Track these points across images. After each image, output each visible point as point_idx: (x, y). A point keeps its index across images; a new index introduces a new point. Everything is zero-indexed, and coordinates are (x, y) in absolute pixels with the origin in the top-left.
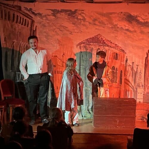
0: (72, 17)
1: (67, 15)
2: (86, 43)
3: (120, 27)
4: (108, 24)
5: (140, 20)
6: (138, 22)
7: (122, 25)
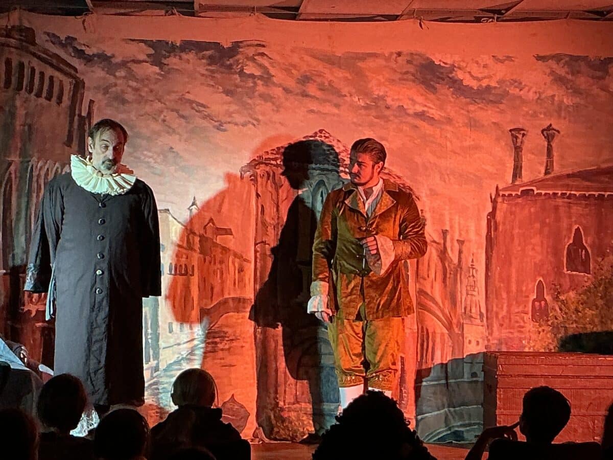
0: (222, 69)
1: (204, 61)
2: (274, 162)
3: (396, 104)
4: (351, 96)
5: (464, 81)
6: (459, 89)
7: (401, 97)
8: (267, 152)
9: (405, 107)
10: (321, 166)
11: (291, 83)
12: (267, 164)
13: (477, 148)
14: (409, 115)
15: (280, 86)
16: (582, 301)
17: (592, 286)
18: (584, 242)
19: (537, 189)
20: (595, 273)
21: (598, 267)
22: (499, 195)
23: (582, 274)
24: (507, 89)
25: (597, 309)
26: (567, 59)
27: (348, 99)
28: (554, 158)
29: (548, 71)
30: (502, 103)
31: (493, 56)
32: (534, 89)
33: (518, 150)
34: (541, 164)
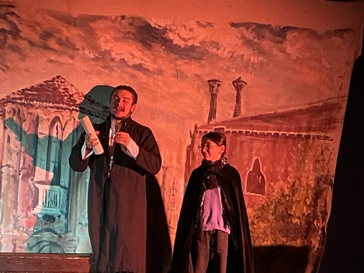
2: (19, 101)
3: (118, 58)
4: (83, 49)
5: (174, 41)
6: (170, 47)
7: (123, 52)
8: (14, 93)
9: (126, 60)
10: (57, 105)
11: (35, 38)
12: (13, 103)
13: (181, 94)
14: (128, 66)
15: (26, 39)
16: (257, 216)
17: (266, 205)
18: (261, 170)
19: (227, 128)
20: (268, 195)
21: (271, 190)
22: (197, 132)
23: (258, 195)
24: (208, 48)
25: (269, 222)
26: (254, 26)
27: (81, 52)
28: (242, 104)
29: (239, 35)
30: (202, 59)
31: (197, 22)
32: (228, 49)
33: (213, 97)
34: (231, 108)
